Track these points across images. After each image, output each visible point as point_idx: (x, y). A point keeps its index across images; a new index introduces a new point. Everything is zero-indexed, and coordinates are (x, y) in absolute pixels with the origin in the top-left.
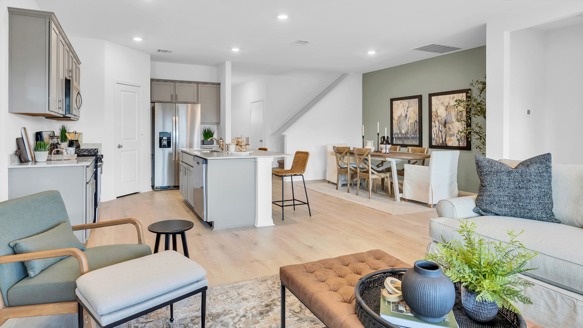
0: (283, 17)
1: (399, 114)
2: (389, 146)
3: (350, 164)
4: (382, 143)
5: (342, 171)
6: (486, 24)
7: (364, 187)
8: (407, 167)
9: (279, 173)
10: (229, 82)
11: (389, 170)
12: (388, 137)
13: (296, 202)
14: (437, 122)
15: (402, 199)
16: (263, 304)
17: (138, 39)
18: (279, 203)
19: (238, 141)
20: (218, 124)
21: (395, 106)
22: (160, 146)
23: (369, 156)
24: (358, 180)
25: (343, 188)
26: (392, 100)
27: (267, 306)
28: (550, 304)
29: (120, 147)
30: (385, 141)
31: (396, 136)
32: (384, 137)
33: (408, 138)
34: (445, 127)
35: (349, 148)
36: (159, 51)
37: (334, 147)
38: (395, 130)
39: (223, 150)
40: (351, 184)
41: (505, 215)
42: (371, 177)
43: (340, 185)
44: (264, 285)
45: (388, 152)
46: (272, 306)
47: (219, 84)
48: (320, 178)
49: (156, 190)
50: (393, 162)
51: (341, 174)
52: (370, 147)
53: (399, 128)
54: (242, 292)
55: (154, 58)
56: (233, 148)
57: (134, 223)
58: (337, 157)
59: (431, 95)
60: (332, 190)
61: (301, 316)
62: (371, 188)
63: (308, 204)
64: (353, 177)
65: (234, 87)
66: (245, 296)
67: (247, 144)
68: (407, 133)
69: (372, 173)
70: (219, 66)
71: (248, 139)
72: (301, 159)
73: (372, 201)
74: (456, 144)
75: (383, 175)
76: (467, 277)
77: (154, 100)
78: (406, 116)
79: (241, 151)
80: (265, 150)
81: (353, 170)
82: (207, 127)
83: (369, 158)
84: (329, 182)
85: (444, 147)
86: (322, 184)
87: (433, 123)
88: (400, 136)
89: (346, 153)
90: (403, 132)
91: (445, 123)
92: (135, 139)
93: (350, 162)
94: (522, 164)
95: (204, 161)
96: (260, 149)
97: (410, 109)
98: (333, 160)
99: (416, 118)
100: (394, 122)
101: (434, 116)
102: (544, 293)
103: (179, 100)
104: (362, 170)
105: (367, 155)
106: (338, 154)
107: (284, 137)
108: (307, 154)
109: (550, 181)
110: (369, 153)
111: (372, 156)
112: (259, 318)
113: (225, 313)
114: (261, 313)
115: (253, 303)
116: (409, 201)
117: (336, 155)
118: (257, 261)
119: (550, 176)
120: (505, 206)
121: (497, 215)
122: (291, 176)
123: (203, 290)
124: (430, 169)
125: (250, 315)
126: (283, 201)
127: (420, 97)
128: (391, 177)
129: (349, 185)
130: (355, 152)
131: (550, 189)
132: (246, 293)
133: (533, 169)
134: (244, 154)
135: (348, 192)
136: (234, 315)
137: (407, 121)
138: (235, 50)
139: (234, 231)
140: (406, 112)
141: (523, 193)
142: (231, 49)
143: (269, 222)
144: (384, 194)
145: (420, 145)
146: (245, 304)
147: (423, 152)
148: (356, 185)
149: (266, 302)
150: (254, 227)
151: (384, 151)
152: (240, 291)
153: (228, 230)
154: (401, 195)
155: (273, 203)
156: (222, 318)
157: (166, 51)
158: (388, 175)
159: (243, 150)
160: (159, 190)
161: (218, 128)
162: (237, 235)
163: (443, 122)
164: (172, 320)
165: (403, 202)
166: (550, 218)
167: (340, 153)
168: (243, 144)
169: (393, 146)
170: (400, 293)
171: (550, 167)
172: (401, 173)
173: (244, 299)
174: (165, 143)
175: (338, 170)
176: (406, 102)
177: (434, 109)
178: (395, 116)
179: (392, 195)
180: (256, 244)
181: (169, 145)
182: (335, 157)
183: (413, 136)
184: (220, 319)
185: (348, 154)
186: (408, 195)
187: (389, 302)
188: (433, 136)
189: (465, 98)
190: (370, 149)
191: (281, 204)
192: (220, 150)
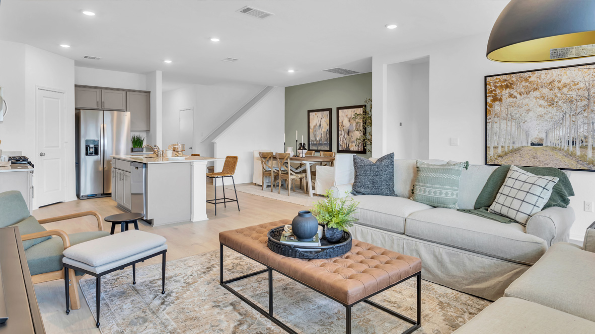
0: (215, 40)
1: (315, 124)
2: (305, 151)
3: (274, 167)
4: (300, 149)
5: (266, 173)
6: (372, 57)
7: (284, 187)
8: (318, 168)
9: (211, 176)
10: (159, 90)
11: (305, 171)
12: (304, 144)
13: (226, 200)
14: (343, 131)
15: (315, 194)
16: (205, 267)
17: (65, 46)
18: (212, 202)
19: (174, 148)
20: (148, 131)
21: (311, 117)
22: (87, 154)
23: (289, 159)
24: (280, 181)
25: (267, 188)
26: (309, 112)
27: (208, 268)
28: (383, 241)
29: (42, 155)
30: (302, 147)
31: (312, 143)
32: (301, 144)
33: (321, 144)
34: (349, 135)
35: (272, 153)
36: (86, 57)
37: (260, 153)
38: (312, 138)
39: (158, 156)
40: (274, 185)
41: (368, 194)
42: (291, 177)
43: (265, 186)
44: (204, 257)
45: (304, 156)
46: (212, 268)
47: (149, 92)
48: (248, 181)
49: (81, 198)
50: (308, 164)
51: (266, 177)
52: (290, 153)
53: (315, 136)
54: (187, 263)
55: (78, 63)
56: (170, 153)
57: (95, 215)
58: (262, 162)
59: (338, 109)
60: (258, 191)
61: (234, 270)
62: (290, 187)
63: (237, 201)
64: (276, 178)
65: (165, 94)
66: (190, 265)
67: (183, 150)
68: (320, 140)
69: (291, 174)
70: (149, 74)
71: (183, 146)
72: (231, 163)
73: (291, 197)
74: (356, 149)
75: (300, 176)
76: (326, 219)
77: (79, 106)
78: (320, 126)
79: (178, 156)
80: (198, 155)
81: (276, 173)
82: (137, 134)
83: (289, 161)
84: (255, 184)
85: (347, 151)
86: (250, 186)
87: (340, 132)
88: (315, 143)
89: (270, 158)
90: (318, 139)
91: (349, 132)
92: (58, 147)
93: (273, 166)
94: (379, 160)
95: (144, 165)
96: (192, 155)
97: (323, 120)
98: (258, 165)
99: (327, 127)
100: (311, 130)
101: (340, 126)
102: (380, 235)
103: (106, 107)
104: (283, 172)
105: (287, 159)
106: (263, 159)
107: (214, 144)
108: (236, 158)
109: (393, 170)
110: (288, 157)
111: (291, 159)
112: (203, 275)
113: (176, 275)
114: (204, 273)
115: (196, 268)
116: (320, 195)
117: (261, 159)
118: (197, 244)
119: (393, 167)
120: (368, 187)
121: (364, 194)
122: (222, 177)
123: (164, 252)
124: (334, 169)
125: (196, 274)
126: (215, 200)
127: (330, 110)
128: (306, 177)
129: (272, 186)
130: (278, 157)
131: (393, 175)
132: (191, 263)
133: (384, 163)
134: (181, 159)
135: (272, 192)
136: (184, 275)
137: (320, 129)
138: (168, 62)
139: (172, 226)
140: (319, 121)
141: (378, 179)
142: (163, 60)
143: (204, 217)
144: (301, 192)
145: (331, 150)
146: (191, 269)
147: (331, 156)
148: (278, 186)
149: (207, 266)
150: (191, 222)
151: (301, 155)
152: (185, 263)
153: (167, 226)
154: (313, 192)
155: (207, 201)
156: (174, 278)
157: (94, 58)
158: (304, 175)
159: (179, 155)
160: (86, 198)
161: (148, 136)
162: (176, 229)
163: (347, 131)
164: (134, 283)
165: (316, 197)
166: (392, 193)
167: (265, 158)
168: (179, 150)
169: (309, 151)
170: (291, 231)
171: (393, 161)
172: (314, 174)
173: (189, 267)
174: (92, 150)
175: (263, 173)
176: (319, 114)
177: (340, 121)
178: (312, 126)
179: (307, 192)
180: (193, 233)
181: (96, 153)
182: (260, 162)
183: (325, 142)
184: (173, 279)
185: (272, 158)
186: (319, 191)
187: (286, 237)
188: (340, 142)
189: (362, 112)
190: (289, 154)
191: (214, 202)
192: (155, 156)
